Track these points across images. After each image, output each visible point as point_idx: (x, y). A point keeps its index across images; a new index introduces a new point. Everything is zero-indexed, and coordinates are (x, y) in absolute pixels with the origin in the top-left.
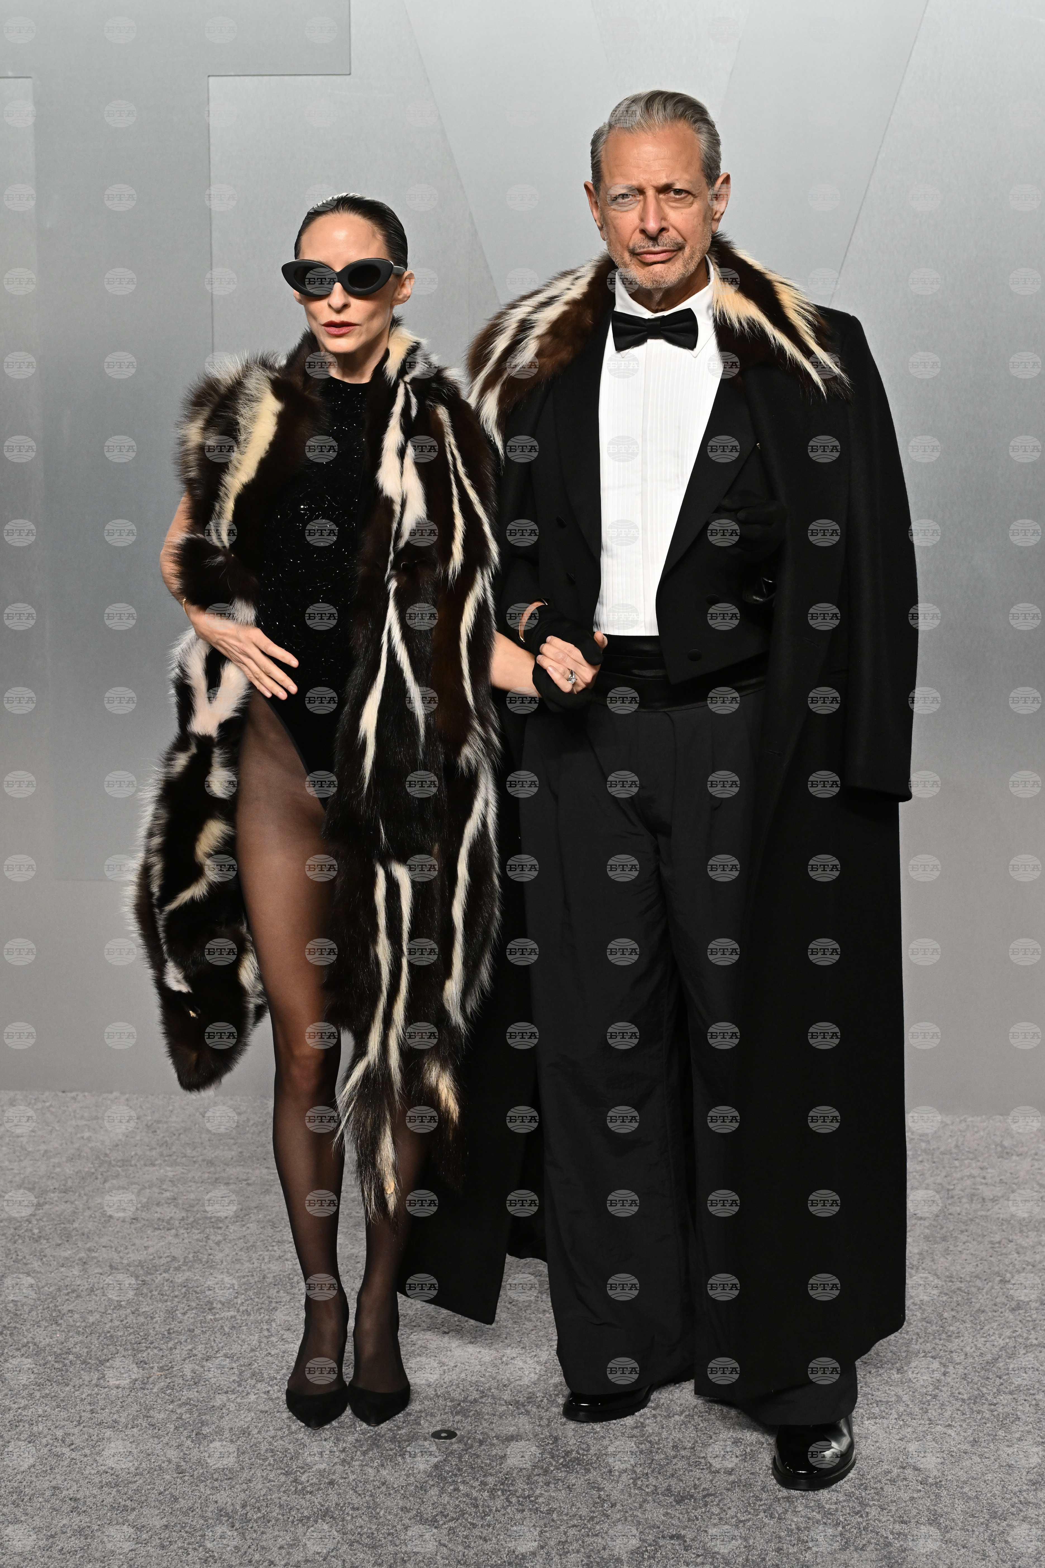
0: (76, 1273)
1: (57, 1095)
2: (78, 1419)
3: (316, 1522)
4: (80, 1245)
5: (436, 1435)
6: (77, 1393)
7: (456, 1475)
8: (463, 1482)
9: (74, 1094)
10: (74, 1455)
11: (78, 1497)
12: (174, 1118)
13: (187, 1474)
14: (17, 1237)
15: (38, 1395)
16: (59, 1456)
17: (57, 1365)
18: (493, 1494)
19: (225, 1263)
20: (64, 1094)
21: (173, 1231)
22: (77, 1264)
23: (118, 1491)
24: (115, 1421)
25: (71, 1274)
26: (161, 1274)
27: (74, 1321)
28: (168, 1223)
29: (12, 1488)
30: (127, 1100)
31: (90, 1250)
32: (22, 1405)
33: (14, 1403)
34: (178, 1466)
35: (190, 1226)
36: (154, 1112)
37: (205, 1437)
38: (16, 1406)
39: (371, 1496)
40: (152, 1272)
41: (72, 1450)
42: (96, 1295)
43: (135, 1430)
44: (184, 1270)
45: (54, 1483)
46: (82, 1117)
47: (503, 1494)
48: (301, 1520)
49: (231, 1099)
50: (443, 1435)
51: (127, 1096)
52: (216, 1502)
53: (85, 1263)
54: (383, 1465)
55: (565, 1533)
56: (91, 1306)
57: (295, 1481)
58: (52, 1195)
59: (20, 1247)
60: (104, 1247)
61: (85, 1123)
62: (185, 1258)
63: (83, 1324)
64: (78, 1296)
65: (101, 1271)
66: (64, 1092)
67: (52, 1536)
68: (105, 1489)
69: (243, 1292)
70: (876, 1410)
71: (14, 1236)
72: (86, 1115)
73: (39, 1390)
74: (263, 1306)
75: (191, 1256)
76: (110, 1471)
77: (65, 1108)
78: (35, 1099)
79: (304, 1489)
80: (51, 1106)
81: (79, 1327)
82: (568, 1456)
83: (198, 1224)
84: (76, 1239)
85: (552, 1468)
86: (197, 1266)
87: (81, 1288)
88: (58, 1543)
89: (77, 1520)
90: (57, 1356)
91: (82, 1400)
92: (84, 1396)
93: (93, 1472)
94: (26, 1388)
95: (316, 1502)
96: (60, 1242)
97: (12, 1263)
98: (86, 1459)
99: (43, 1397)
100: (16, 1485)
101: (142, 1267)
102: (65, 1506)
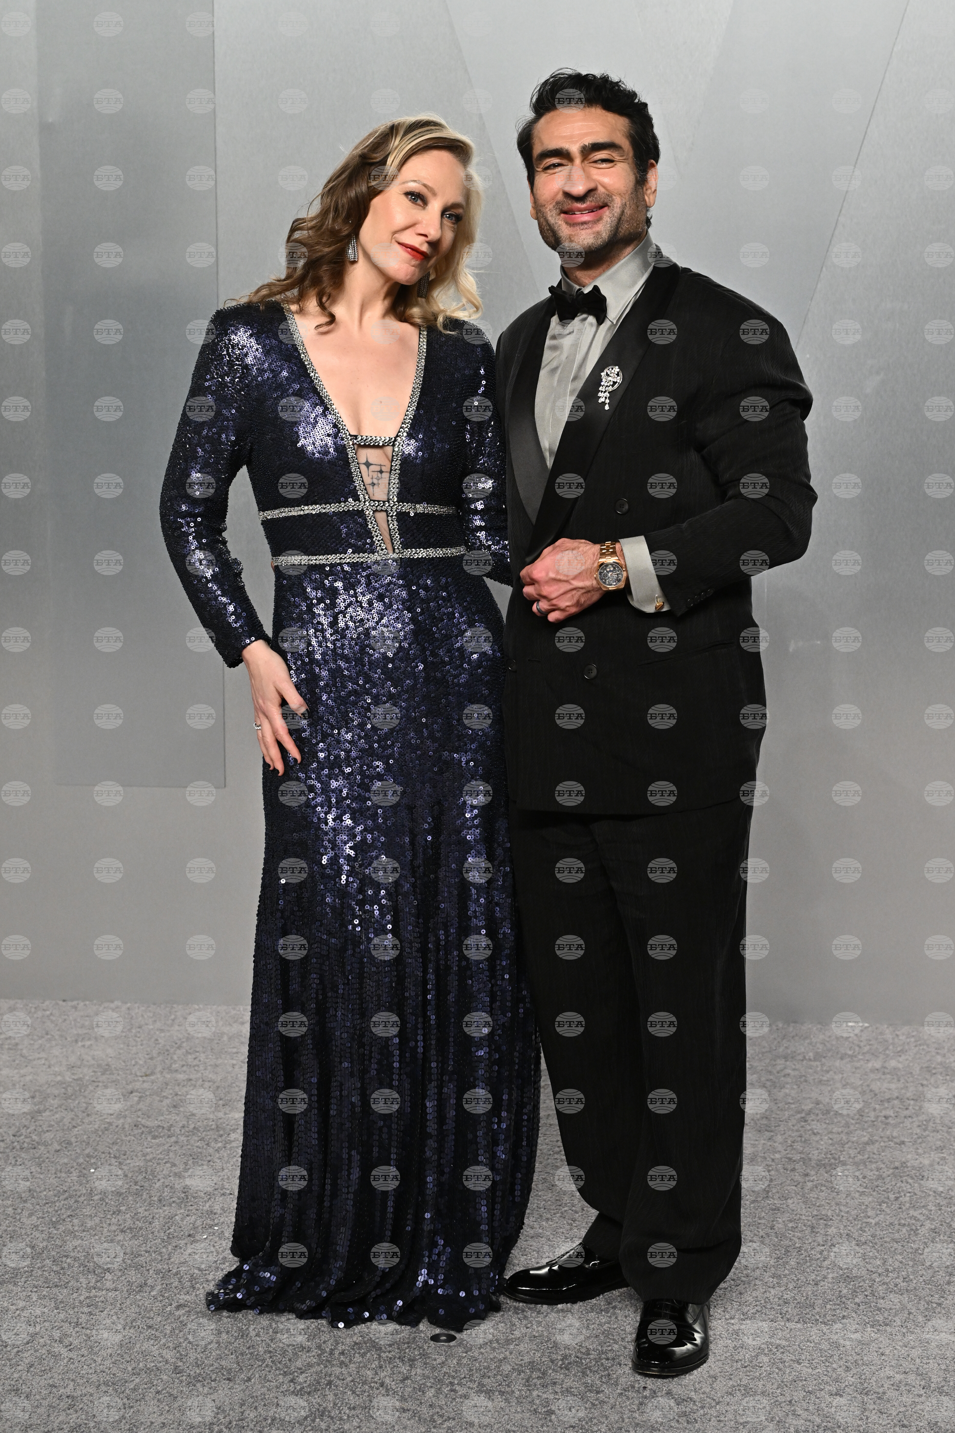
1: (57, 1004)
2: (75, 1320)
3: (313, 1421)
5: (435, 1338)
7: (454, 1378)
8: (461, 1384)
9: (75, 1003)
10: (71, 1355)
11: (75, 1394)
12: (177, 1028)
14: (16, 1144)
15: (34, 1297)
16: (56, 1357)
17: (55, 1268)
18: (491, 1396)
20: (64, 1004)
21: (174, 1139)
30: (128, 1009)
34: (176, 1367)
36: (155, 1021)
38: (14, 1307)
39: (369, 1396)
43: (132, 1331)
45: (51, 1382)
46: (83, 1026)
49: (234, 1009)
50: (442, 1338)
51: (129, 1005)
54: (381, 1367)
57: (292, 1381)
58: (52, 1102)
60: (103, 1153)
61: (86, 1031)
66: (64, 1001)
68: (103, 1388)
71: (13, 1142)
72: (86, 1023)
73: (36, 1292)
77: (66, 1017)
78: (35, 1008)
79: (301, 1389)
80: (51, 1014)
82: (567, 1359)
83: (199, 1131)
85: (550, 1371)
91: (81, 1302)
92: (82, 1298)
93: (90, 1371)
95: (313, 1401)
96: (58, 1148)
98: (83, 1359)
100: (13, 1383)
102: (62, 1404)
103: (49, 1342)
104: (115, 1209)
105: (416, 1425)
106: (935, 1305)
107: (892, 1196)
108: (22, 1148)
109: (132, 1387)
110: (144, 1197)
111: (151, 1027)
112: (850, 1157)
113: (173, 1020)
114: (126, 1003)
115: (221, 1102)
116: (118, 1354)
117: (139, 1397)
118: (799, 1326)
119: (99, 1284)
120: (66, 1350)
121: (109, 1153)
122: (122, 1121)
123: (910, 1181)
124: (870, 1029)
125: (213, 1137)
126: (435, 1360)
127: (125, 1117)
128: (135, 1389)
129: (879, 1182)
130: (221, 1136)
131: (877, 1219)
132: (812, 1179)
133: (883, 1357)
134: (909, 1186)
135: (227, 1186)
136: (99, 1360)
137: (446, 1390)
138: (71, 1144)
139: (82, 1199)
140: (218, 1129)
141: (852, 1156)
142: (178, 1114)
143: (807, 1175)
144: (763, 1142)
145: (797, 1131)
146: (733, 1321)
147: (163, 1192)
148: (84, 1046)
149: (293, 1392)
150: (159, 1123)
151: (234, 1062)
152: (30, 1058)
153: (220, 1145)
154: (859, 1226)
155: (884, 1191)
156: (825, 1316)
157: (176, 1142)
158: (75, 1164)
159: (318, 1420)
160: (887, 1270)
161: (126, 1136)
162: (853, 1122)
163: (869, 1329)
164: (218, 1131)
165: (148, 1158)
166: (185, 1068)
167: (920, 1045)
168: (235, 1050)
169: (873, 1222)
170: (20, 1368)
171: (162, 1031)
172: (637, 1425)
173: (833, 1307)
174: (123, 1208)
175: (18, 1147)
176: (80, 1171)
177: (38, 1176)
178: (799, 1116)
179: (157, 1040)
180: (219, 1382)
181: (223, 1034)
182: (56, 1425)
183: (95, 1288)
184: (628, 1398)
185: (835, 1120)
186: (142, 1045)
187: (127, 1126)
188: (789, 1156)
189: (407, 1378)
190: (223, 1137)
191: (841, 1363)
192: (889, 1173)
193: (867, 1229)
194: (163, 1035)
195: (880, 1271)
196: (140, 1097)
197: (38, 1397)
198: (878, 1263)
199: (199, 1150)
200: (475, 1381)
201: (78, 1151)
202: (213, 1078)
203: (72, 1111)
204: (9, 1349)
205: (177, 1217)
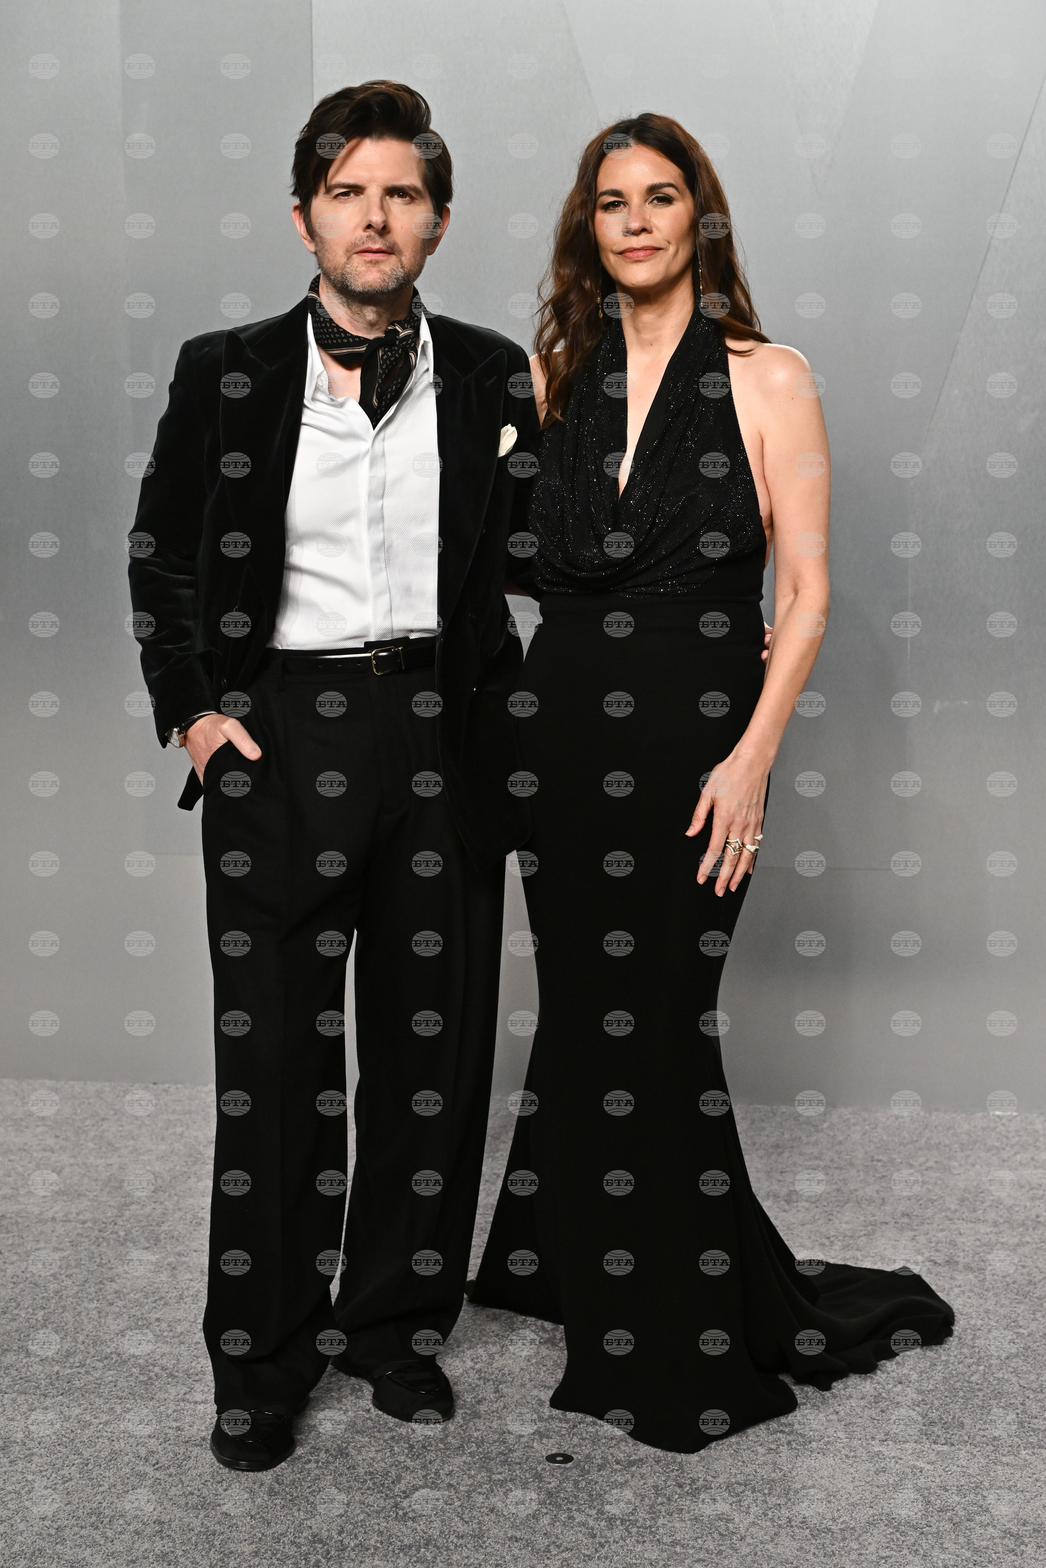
0: (164, 1279)
1: (148, 1087)
3: (418, 1551)
4: (169, 1248)
5: (551, 1458)
6: (162, 1408)
7: (571, 1503)
8: (578, 1510)
9: (167, 1085)
10: (158, 1474)
11: (163, 1519)
14: (101, 1240)
16: (142, 1476)
17: (141, 1378)
18: (611, 1524)
20: (155, 1087)
22: (166, 1269)
25: (159, 1279)
27: (160, 1330)
29: (91, 1509)
31: (179, 1254)
32: (103, 1421)
33: (95, 1418)
38: (97, 1421)
39: (479, 1523)
41: (157, 1469)
42: (186, 1303)
46: (174, 1111)
47: (622, 1524)
48: (401, 1549)
50: (558, 1459)
52: (311, 1527)
53: (174, 1268)
54: (492, 1491)
56: (180, 1315)
57: (396, 1506)
59: (104, 1250)
60: (195, 1251)
61: (177, 1117)
63: (171, 1334)
64: (166, 1304)
65: (191, 1277)
66: (155, 1084)
68: (192, 1512)
70: (1034, 1440)
71: (98, 1239)
72: (178, 1108)
73: (120, 1404)
76: (196, 1492)
77: (156, 1101)
78: (124, 1091)
79: (405, 1514)
80: (141, 1098)
81: (166, 1337)
82: (695, 1484)
84: (165, 1243)
85: (677, 1496)
87: (169, 1295)
90: (142, 1368)
91: (168, 1416)
93: (178, 1493)
94: (107, 1403)
95: (419, 1528)
96: (148, 1245)
97: (96, 1267)
99: (125, 1412)
100: (95, 1506)
103: (134, 1460)
105: (529, 1555)
118: (946, 1448)
119: (188, 1396)
124: (1018, 1119)
126: (550, 1483)
129: (1031, 1288)
133: (1039, 1484)
137: (563, 1517)
144: (904, 1242)
146: (873, 1443)
159: (423, 1550)
169: (1026, 1332)
170: (101, 1489)
172: (770, 1557)
177: (125, 1275)
178: (944, 1214)
182: (140, 1554)
184: (762, 1528)
188: (932, 1258)
189: (519, 1503)
192: (1041, 1278)
195: (1034, 1386)
198: (1032, 1378)
200: (594, 1508)
204: (90, 1467)
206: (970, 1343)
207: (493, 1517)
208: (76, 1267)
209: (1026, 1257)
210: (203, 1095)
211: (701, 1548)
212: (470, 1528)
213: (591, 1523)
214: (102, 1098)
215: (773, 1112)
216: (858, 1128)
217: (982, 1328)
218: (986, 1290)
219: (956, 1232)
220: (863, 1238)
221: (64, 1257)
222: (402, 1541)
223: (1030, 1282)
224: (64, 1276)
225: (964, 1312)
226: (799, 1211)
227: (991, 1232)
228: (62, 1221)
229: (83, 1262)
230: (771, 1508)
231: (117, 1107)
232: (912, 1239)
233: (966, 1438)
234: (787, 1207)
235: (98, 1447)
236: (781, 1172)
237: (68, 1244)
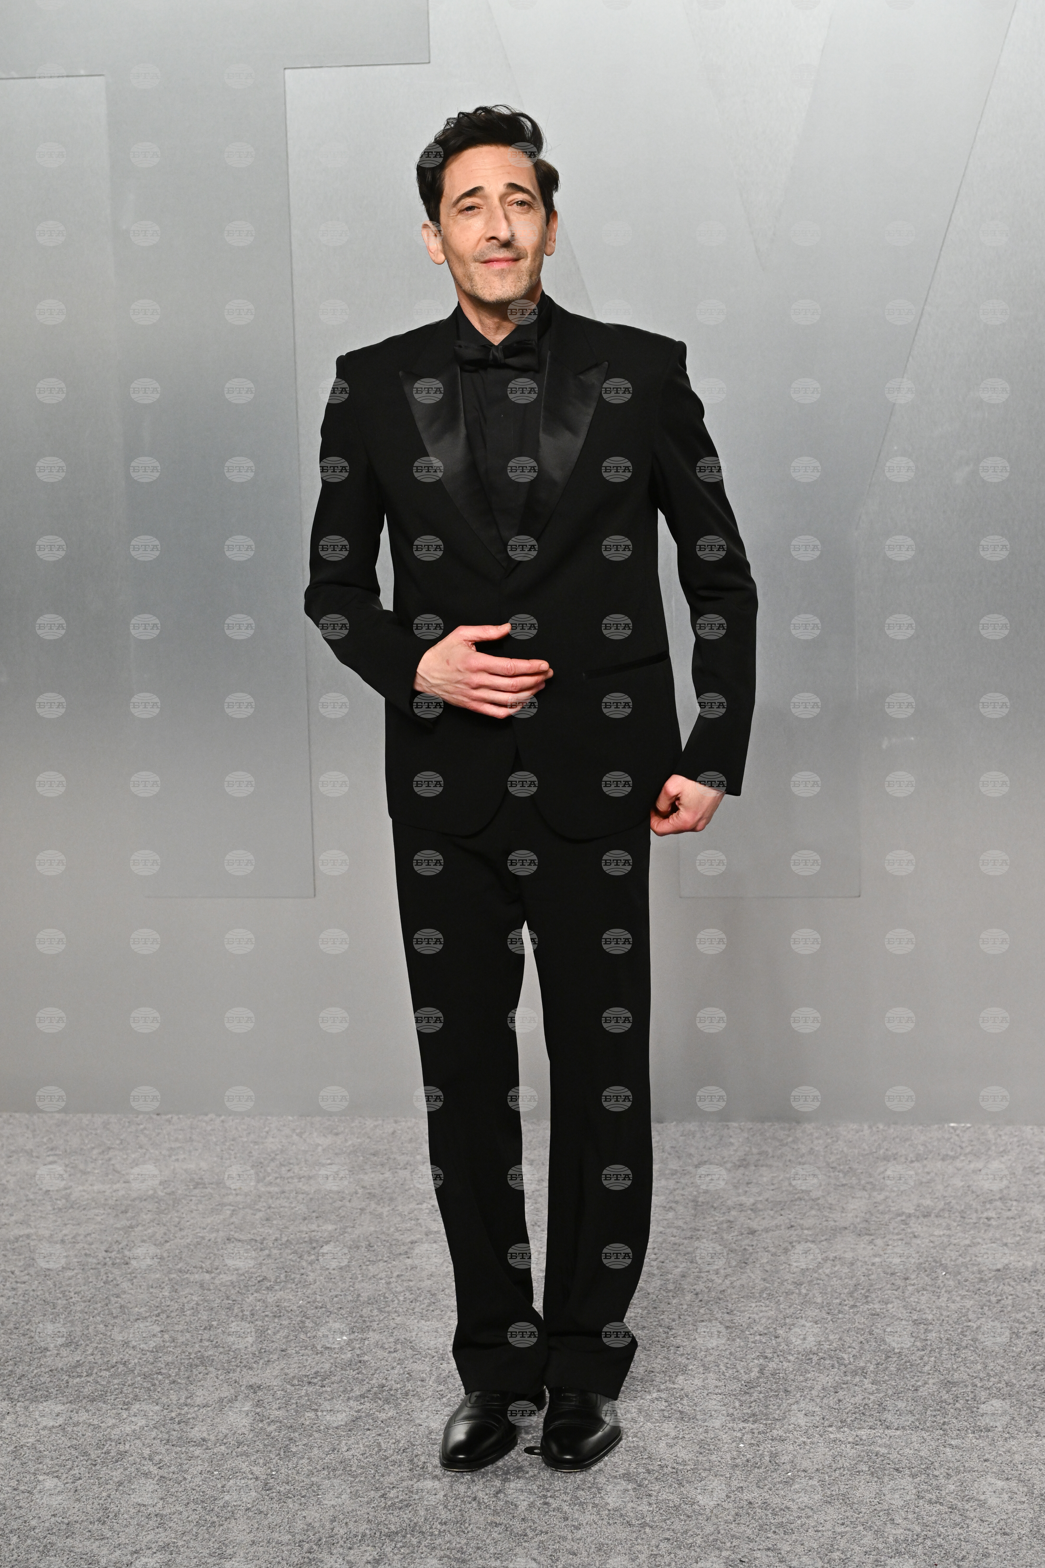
0: (166, 1294)
1: (151, 1118)
3: (404, 1537)
7: (547, 1490)
8: (555, 1497)
9: (170, 1116)
10: (161, 1473)
11: (164, 1513)
12: (271, 1140)
13: (274, 1490)
14: (108, 1259)
17: (145, 1384)
18: (584, 1508)
19: (318, 1283)
20: (158, 1118)
21: (267, 1252)
23: (204, 1508)
24: (204, 1440)
26: (252, 1294)
27: (163, 1341)
28: (262, 1243)
30: (223, 1121)
32: (110, 1424)
34: (266, 1484)
35: (284, 1246)
36: (249, 1133)
37: (294, 1454)
39: (460, 1510)
40: (244, 1291)
43: (223, 1447)
44: (276, 1290)
45: (140, 1500)
46: (177, 1140)
47: (594, 1508)
49: (329, 1120)
51: (223, 1118)
54: (473, 1481)
55: (657, 1547)
57: (383, 1496)
58: (145, 1217)
61: (178, 1145)
62: (278, 1277)
64: (168, 1317)
66: (158, 1114)
67: (136, 1552)
68: (192, 1506)
69: (336, 1311)
71: (105, 1258)
72: (180, 1137)
73: (126, 1409)
74: (358, 1325)
75: (282, 1276)
77: (160, 1131)
78: (129, 1122)
80: (145, 1128)
83: (291, 1243)
84: (168, 1261)
85: (646, 1482)
86: (289, 1286)
88: (142, 1558)
89: (164, 1537)
90: (145, 1377)
94: (114, 1408)
95: (405, 1517)
97: (102, 1284)
101: (234, 1287)
102: (151, 1522)
103: (138, 1460)
104: (207, 1324)
105: (508, 1539)
106: (1037, 1410)
107: (994, 1299)
108: (113, 1264)
109: (221, 1504)
110: (236, 1311)
111: (245, 1140)
112: (951, 1260)
113: (267, 1133)
114: (220, 1116)
115: (314, 1215)
116: (208, 1472)
117: (228, 1515)
118: (898, 1432)
119: (189, 1401)
120: (155, 1468)
121: (201, 1268)
122: (214, 1235)
123: (1013, 1283)
124: (972, 1129)
125: (306, 1250)
126: (528, 1473)
127: (218, 1231)
128: (224, 1507)
129: (982, 1285)
130: (314, 1248)
131: (978, 1323)
132: (912, 1282)
133: (986, 1463)
134: (1012, 1289)
135: (319, 1298)
136: (189, 1477)
137: (539, 1503)
138: (164, 1259)
139: (173, 1314)
140: (311, 1241)
141: (954, 1258)
142: (270, 1227)
143: (906, 1279)
144: (863, 1246)
145: (898, 1234)
146: (830, 1429)
147: (256, 1306)
148: (177, 1160)
149: (384, 1508)
150: (252, 1237)
151: (329, 1173)
152: (123, 1172)
153: (313, 1257)
154: (959, 1330)
155: (986, 1294)
156: (925, 1422)
157: (269, 1256)
158: (167, 1279)
159: (409, 1536)
160: (988, 1375)
161: (218, 1250)
162: (955, 1224)
163: (971, 1435)
164: (311, 1243)
165: (240, 1272)
166: (278, 1181)
167: (1023, 1144)
168: (329, 1161)
169: (975, 1326)
170: (108, 1487)
171: (256, 1143)
172: (733, 1536)
173: (934, 1413)
174: (214, 1323)
175: (110, 1263)
176: (173, 1286)
177: (130, 1291)
178: (899, 1218)
179: (251, 1152)
180: (309, 1498)
181: (318, 1145)
183: (186, 1405)
185: (937, 1223)
186: (235, 1158)
187: (219, 1240)
189: (499, 1492)
190: (316, 1250)
191: (942, 1470)
192: (990, 1275)
193: (967, 1333)
194: (256, 1147)
195: (982, 1375)
196: (233, 1211)
197: (126, 1516)
198: (979, 1367)
199: (292, 1263)
200: (568, 1494)
201: (170, 1266)
202: (307, 1190)
203: (165, 1225)
204: (98, 1467)
205: (269, 1332)
206: (923, 1337)
207: (475, 1504)
208: (84, 1285)
209: (976, 1256)
210: (204, 1124)
211: (668, 1529)
212: (453, 1515)
213: (566, 1508)
214: (108, 1129)
215: (741, 1129)
216: (821, 1141)
217: (934, 1323)
218: (938, 1288)
219: (911, 1235)
220: (824, 1243)
221: (73, 1276)
222: (389, 1529)
223: (981, 1280)
224: (73, 1293)
225: (918, 1309)
226: (764, 1219)
227: (944, 1235)
228: (70, 1243)
229: (90, 1280)
230: (734, 1491)
231: (122, 1137)
232: (870, 1242)
233: (918, 1424)
234: (753, 1215)
235: (105, 1449)
236: (748, 1183)
237: (76, 1264)
